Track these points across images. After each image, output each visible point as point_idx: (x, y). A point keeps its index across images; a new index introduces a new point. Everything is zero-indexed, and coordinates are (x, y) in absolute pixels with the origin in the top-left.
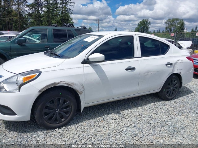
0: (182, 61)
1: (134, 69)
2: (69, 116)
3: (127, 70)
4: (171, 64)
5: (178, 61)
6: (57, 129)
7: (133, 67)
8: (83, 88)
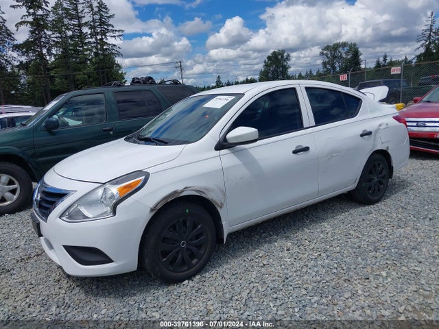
0: (387, 124)
1: (307, 149)
2: (204, 252)
3: (295, 152)
4: (370, 133)
5: (380, 125)
6: (187, 281)
7: (304, 146)
8: (224, 194)
